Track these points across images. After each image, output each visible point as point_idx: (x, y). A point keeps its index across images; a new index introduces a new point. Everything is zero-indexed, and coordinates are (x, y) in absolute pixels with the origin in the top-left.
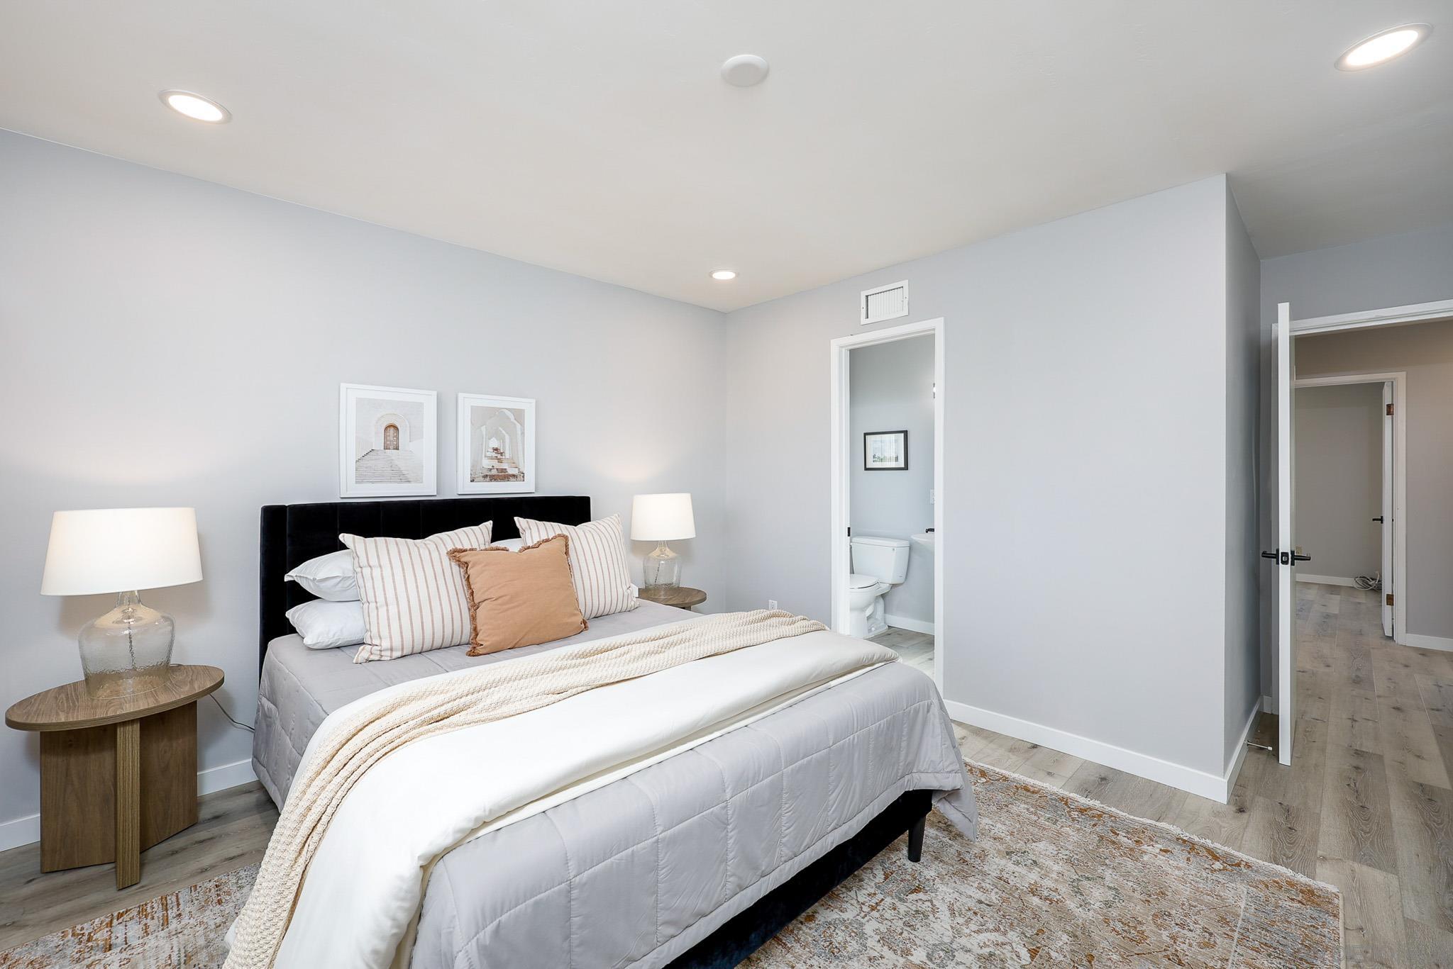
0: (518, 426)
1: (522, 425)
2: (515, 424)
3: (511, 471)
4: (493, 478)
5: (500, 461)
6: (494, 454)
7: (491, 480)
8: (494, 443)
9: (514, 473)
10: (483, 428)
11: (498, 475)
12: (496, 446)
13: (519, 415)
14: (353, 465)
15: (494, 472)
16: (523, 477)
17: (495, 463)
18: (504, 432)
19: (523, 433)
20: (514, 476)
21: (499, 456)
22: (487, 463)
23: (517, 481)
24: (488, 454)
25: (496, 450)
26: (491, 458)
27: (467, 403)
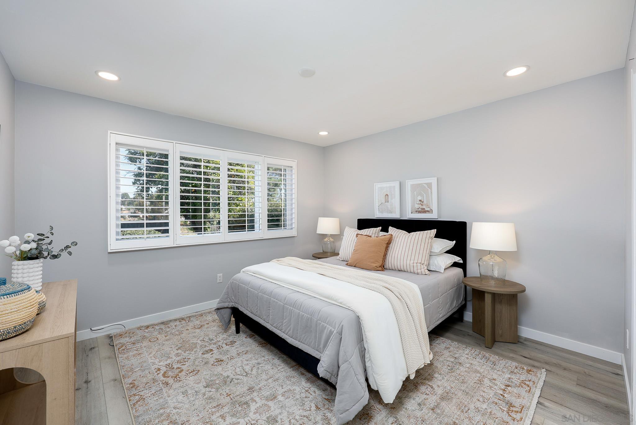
0: (429, 190)
1: (431, 189)
2: (428, 190)
3: (427, 209)
4: (420, 212)
5: (422, 205)
6: (420, 203)
7: (419, 213)
8: (419, 198)
9: (428, 210)
10: (415, 192)
11: (421, 211)
12: (420, 199)
13: (430, 185)
14: (377, 207)
15: (420, 210)
16: (432, 211)
17: (420, 206)
18: (423, 193)
19: (431, 193)
20: (428, 211)
21: (422, 203)
22: (417, 206)
23: (429, 213)
24: (417, 202)
25: (420, 200)
26: (418, 204)
27: (409, 184)
